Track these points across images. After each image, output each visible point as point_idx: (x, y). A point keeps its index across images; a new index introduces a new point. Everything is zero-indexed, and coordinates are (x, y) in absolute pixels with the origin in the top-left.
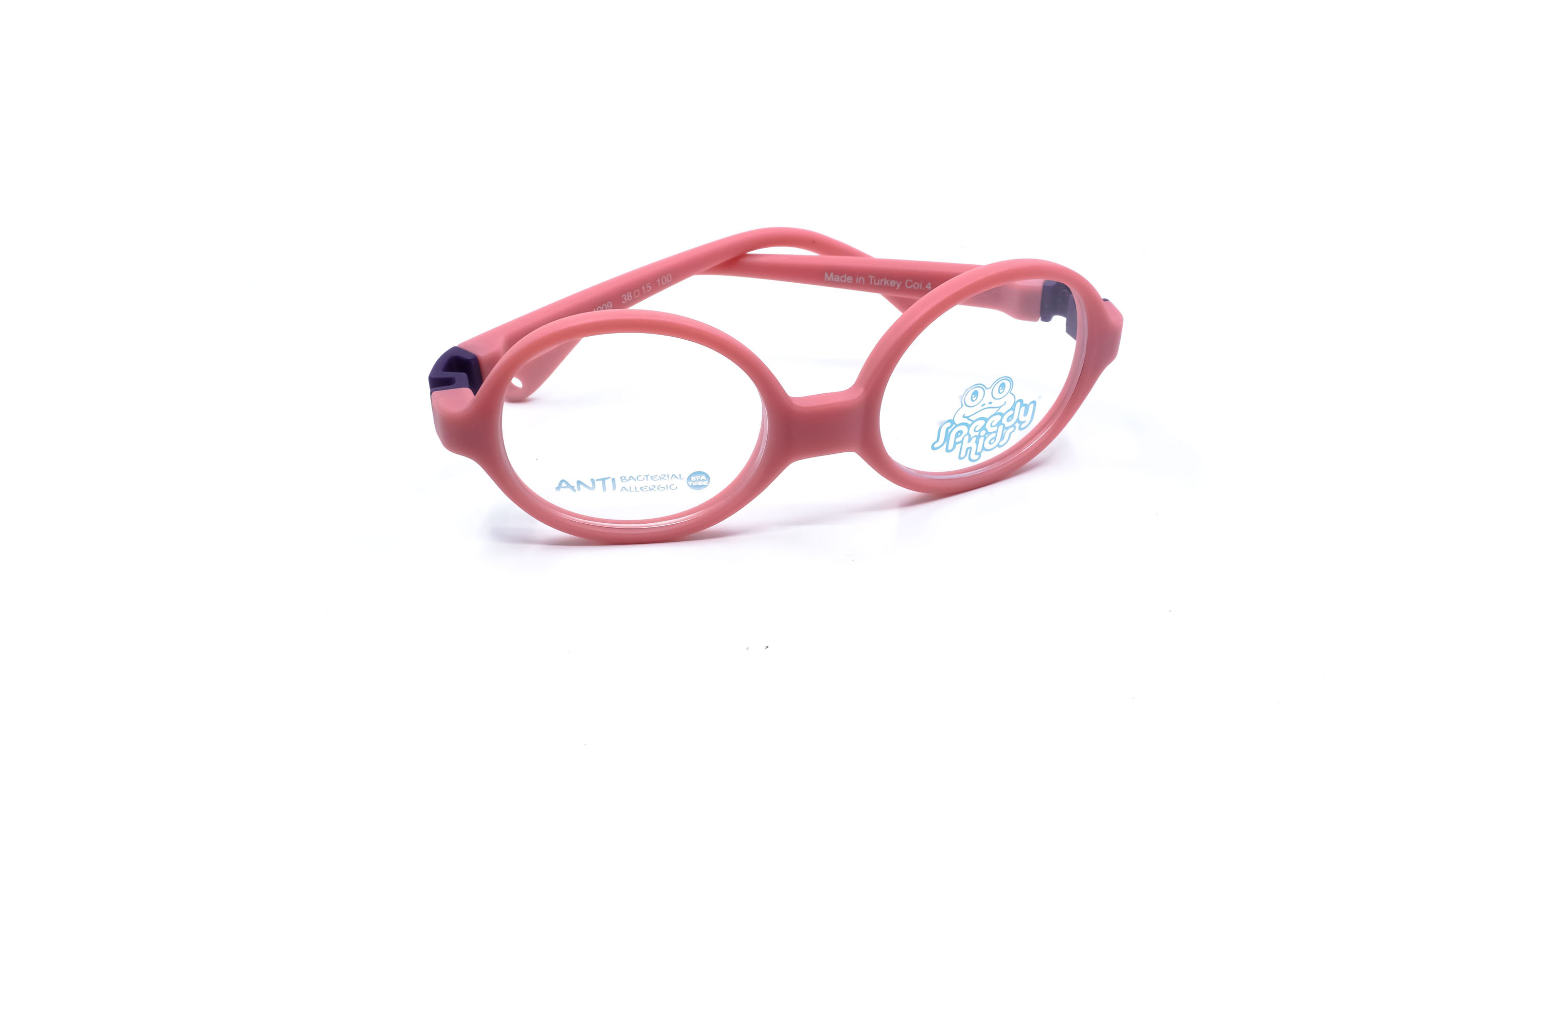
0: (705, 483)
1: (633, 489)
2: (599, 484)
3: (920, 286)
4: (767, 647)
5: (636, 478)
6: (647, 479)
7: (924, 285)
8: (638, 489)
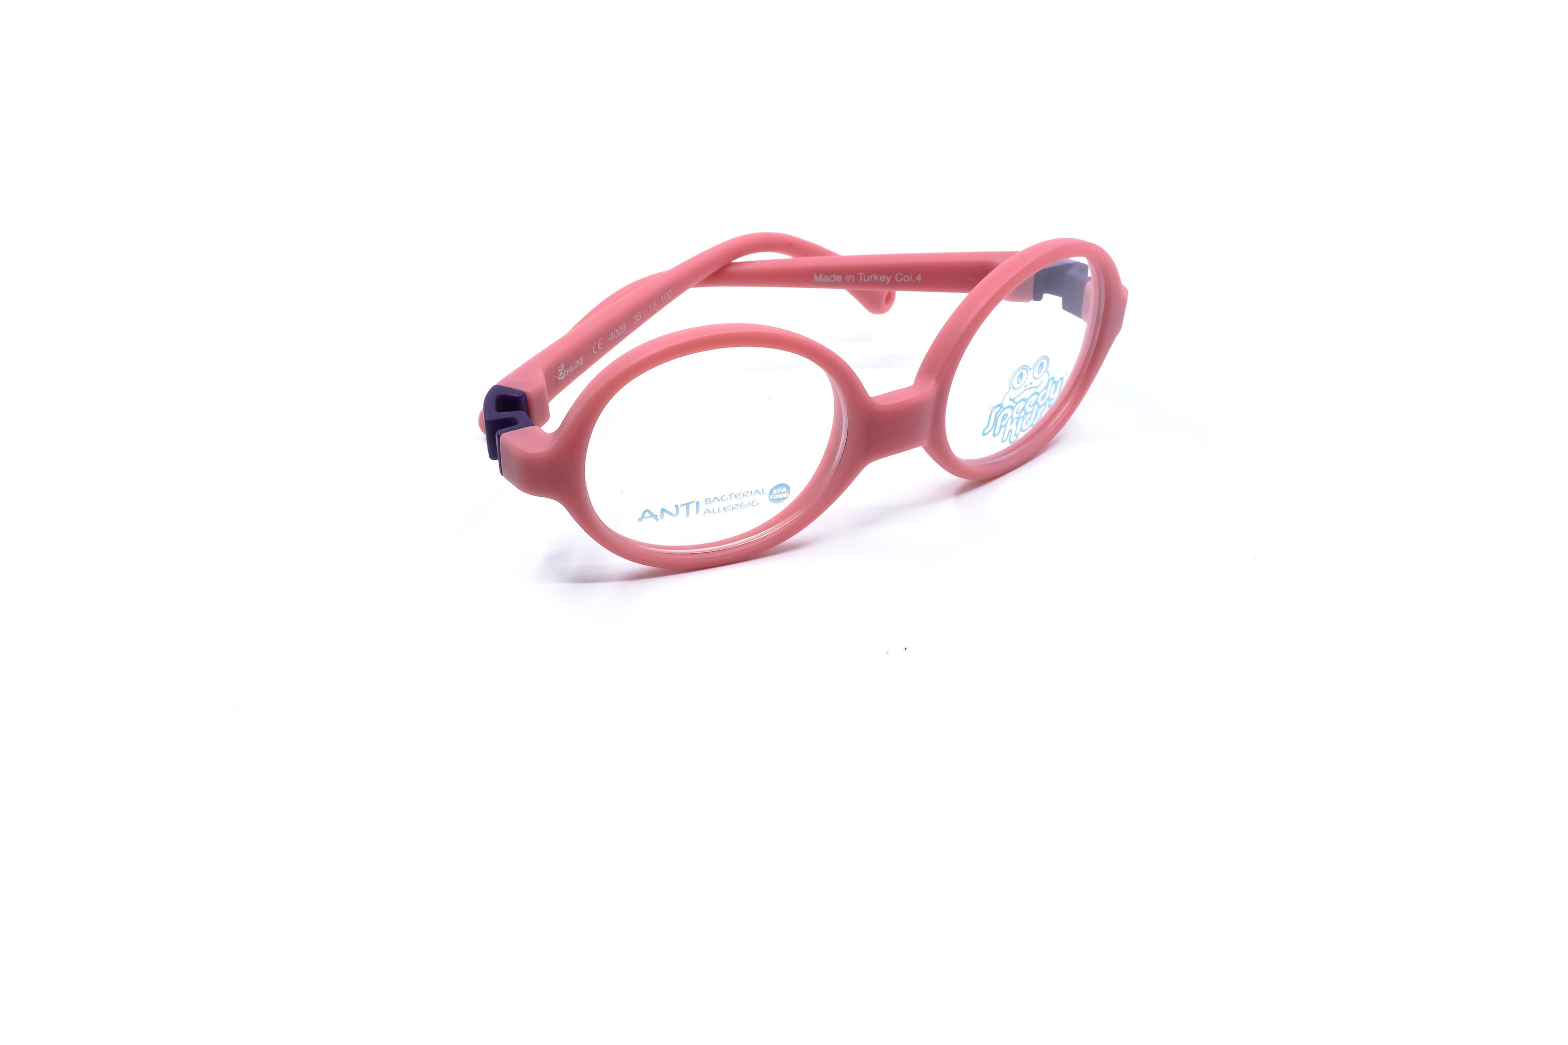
0: (785, 495)
1: (716, 510)
2: (683, 510)
3: (910, 278)
4: (906, 648)
5: (720, 499)
6: (731, 499)
7: (914, 277)
8: (721, 510)
